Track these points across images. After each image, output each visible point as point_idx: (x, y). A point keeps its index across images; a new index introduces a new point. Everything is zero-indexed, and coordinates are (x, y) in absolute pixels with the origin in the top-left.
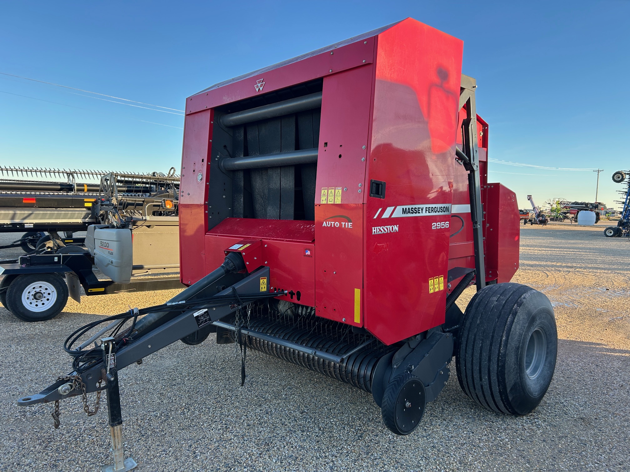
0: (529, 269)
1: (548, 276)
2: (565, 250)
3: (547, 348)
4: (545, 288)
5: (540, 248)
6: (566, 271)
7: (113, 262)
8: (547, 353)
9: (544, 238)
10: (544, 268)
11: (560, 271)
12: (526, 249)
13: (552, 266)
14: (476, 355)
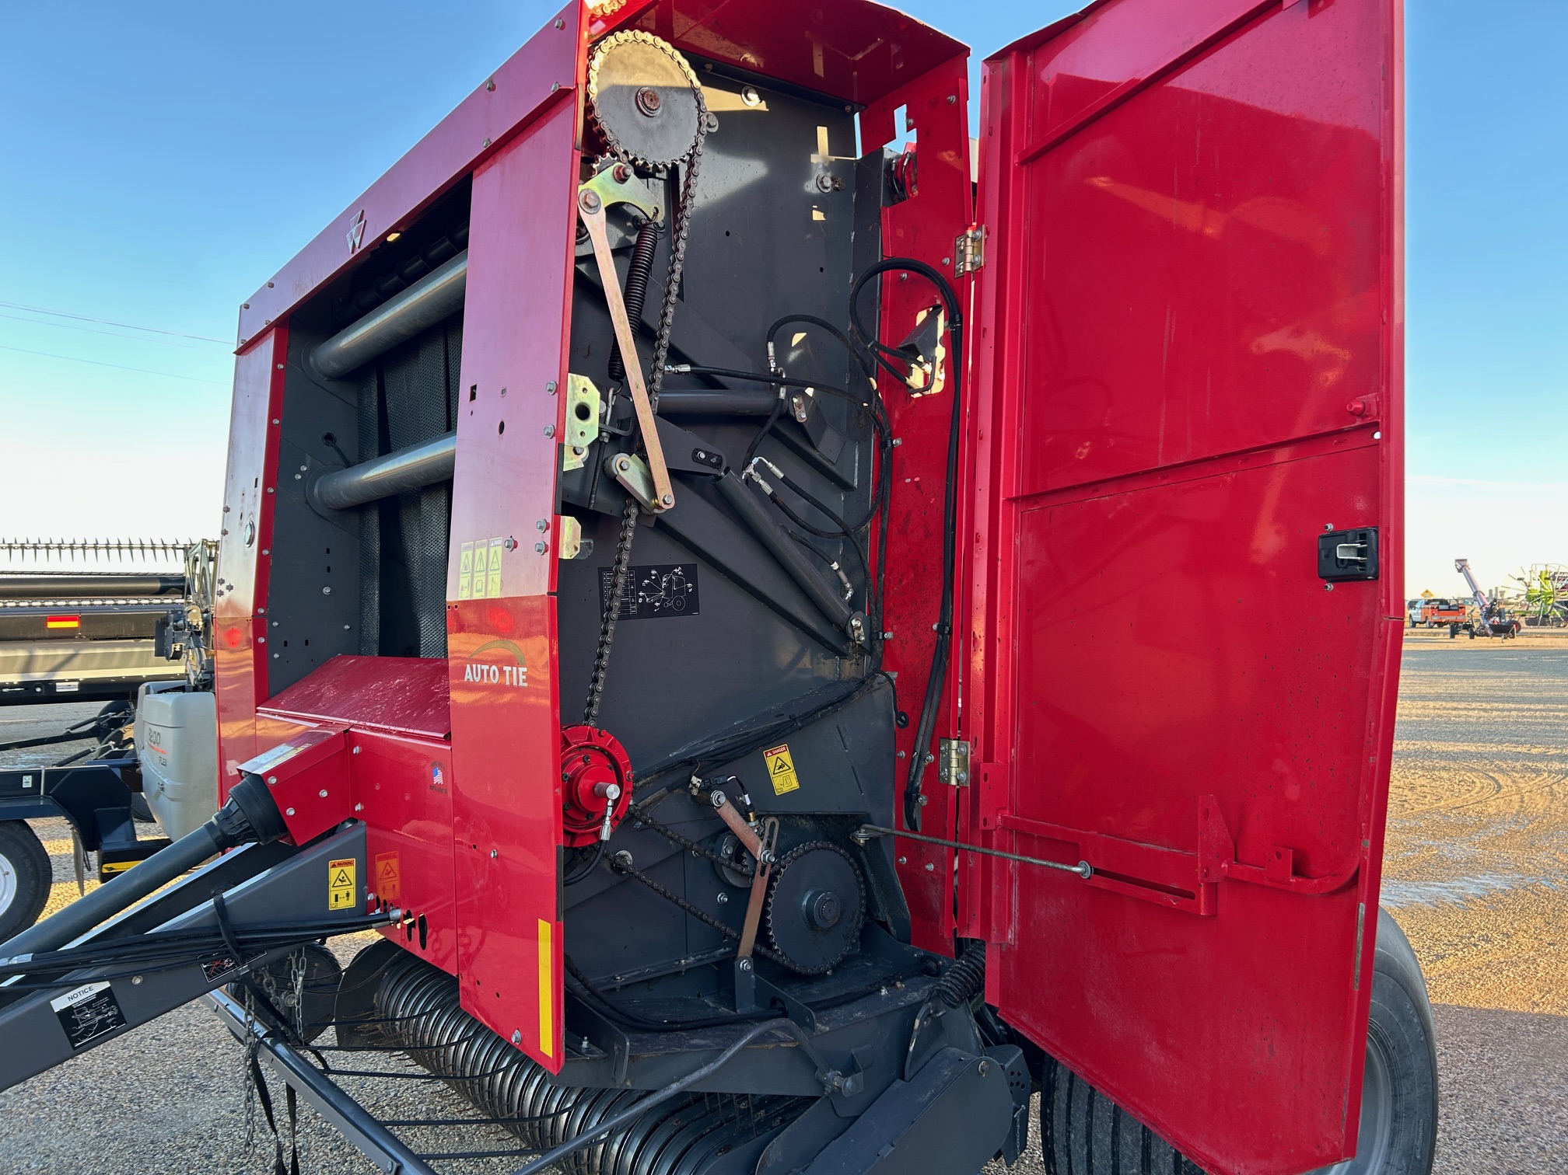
0: (1444, 768)
1: (1500, 787)
2: (1560, 706)
3: (1396, 1096)
4: (1486, 827)
5: (1488, 702)
6: (1557, 772)
7: (165, 786)
8: (1396, 1117)
9: (1504, 674)
10: (1492, 763)
11: (1538, 772)
12: (1444, 708)
13: (1517, 756)
14: (1099, 1136)
